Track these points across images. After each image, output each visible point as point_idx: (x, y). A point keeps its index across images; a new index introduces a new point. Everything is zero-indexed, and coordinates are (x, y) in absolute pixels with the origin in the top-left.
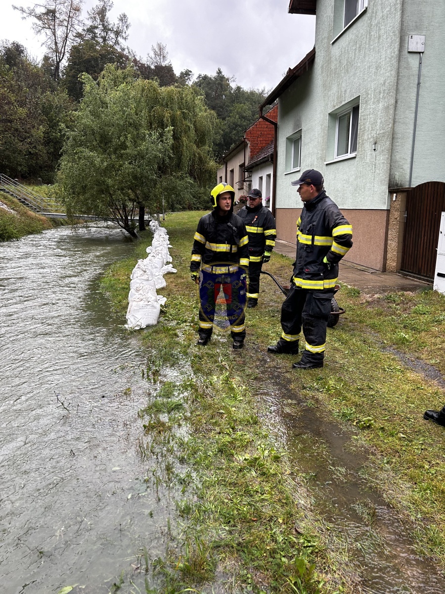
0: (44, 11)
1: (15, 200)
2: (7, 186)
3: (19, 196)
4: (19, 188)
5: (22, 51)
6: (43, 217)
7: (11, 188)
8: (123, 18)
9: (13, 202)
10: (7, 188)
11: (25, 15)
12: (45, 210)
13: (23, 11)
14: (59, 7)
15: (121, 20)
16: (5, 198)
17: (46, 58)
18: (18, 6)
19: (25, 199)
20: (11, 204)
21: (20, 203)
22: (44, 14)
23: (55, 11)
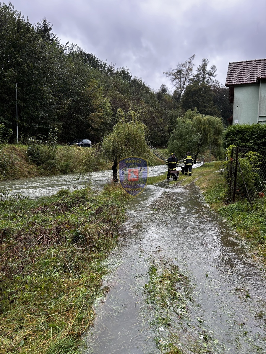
0: (176, 71)
3: (156, 153)
5: (166, 91)
8: (213, 67)
11: (168, 75)
12: (164, 158)
14: (183, 69)
15: (212, 69)
17: (175, 91)
18: (165, 72)
21: (156, 156)
22: (176, 73)
23: (181, 71)
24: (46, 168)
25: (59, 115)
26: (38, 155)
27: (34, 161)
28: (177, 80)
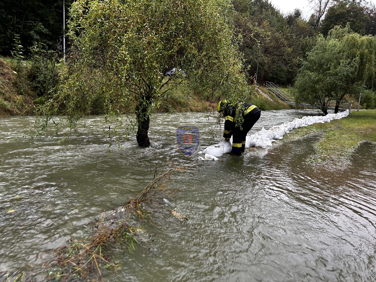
1: (274, 94)
2: (272, 88)
3: (277, 93)
4: (278, 89)
5: (300, 15)
6: (285, 104)
7: (274, 89)
9: (272, 95)
10: (272, 89)
12: (287, 101)
16: (270, 93)
17: (313, 16)
19: (279, 95)
20: (272, 97)
21: (276, 96)
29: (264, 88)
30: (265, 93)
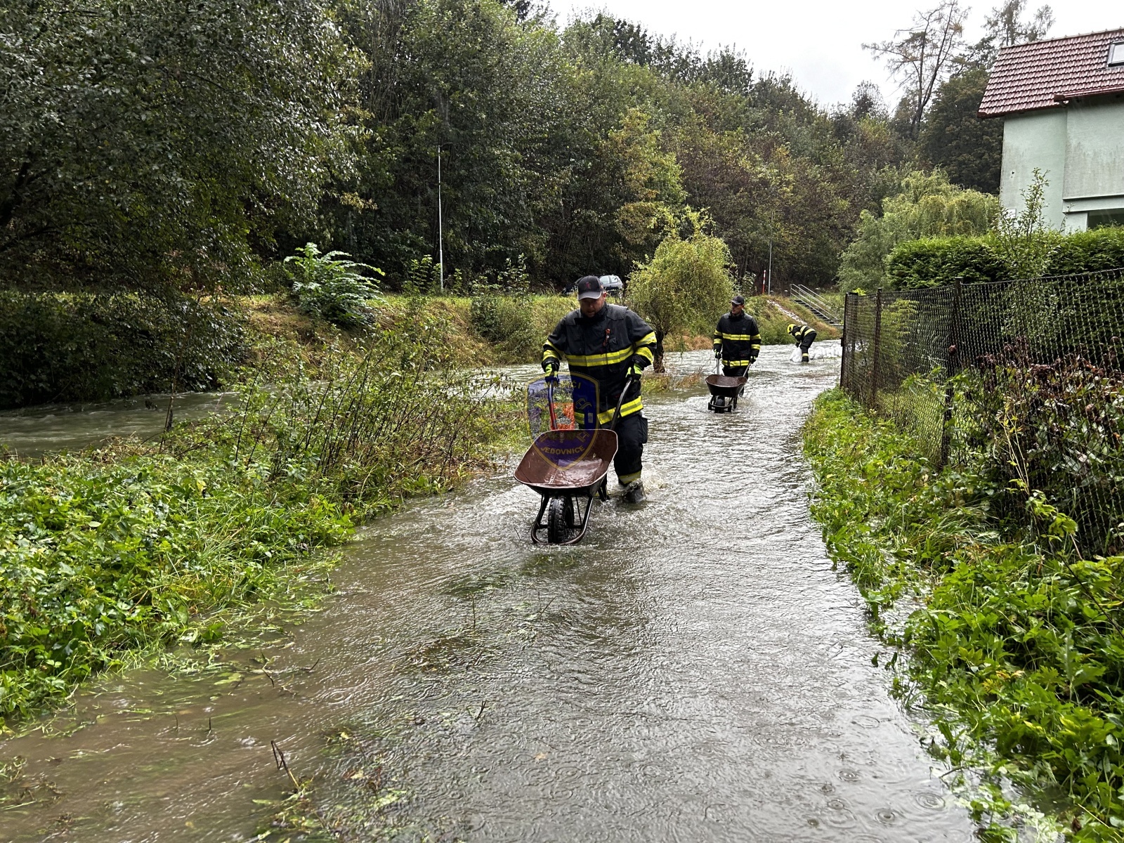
0: (909, 37)
2: (804, 298)
3: (814, 306)
4: (817, 299)
5: (871, 104)
8: (1044, 12)
10: (804, 300)
11: (878, 53)
12: (839, 321)
13: (875, 48)
14: (931, 25)
15: (1039, 16)
17: (904, 103)
18: (870, 43)
21: (812, 314)
22: (908, 41)
23: (924, 34)
24: (511, 349)
25: (539, 213)
26: (492, 318)
27: (485, 334)
28: (909, 67)
29: (788, 299)
30: (789, 310)
